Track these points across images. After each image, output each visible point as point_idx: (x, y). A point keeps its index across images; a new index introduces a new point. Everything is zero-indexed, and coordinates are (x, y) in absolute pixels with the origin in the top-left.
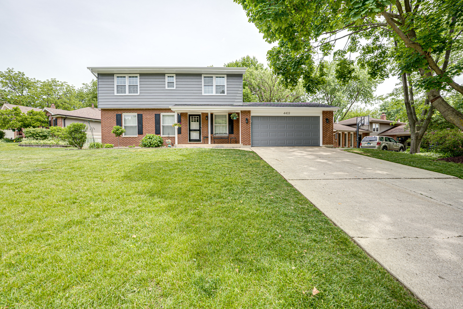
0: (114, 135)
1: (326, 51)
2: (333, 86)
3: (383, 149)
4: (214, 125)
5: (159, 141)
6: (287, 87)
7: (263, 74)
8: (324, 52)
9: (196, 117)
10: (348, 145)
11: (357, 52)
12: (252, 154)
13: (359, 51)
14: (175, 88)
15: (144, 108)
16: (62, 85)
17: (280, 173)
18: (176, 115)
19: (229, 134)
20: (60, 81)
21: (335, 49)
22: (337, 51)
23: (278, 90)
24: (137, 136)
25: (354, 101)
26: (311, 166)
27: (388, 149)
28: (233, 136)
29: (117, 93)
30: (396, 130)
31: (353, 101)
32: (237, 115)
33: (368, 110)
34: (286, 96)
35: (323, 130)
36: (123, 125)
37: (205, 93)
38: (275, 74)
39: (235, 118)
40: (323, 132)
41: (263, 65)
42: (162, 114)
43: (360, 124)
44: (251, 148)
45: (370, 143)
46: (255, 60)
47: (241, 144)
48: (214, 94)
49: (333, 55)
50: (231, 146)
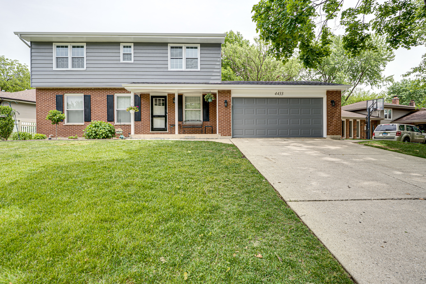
0: (51, 122)
1: (330, 12)
2: (333, 65)
3: (404, 141)
4: (184, 109)
5: (109, 131)
6: (278, 57)
7: (249, 51)
8: (329, 13)
9: (161, 99)
10: (354, 135)
11: (372, 13)
12: (231, 149)
13: (375, 12)
14: (132, 61)
15: (93, 87)
16: (12, 64)
17: (272, 184)
18: (132, 95)
19: (203, 121)
20: (9, 60)
21: (343, 8)
22: (347, 10)
23: (267, 69)
24: (83, 124)
25: (358, 83)
26: (321, 171)
27: (411, 141)
28: (208, 123)
29: (57, 67)
30: (412, 117)
31: (356, 83)
32: (212, 96)
33: (374, 94)
34: (277, 76)
35: (328, 116)
36: (66, 109)
37: (171, 68)
38: (264, 40)
39: (210, 101)
40: (328, 119)
41: (248, 41)
42: (116, 95)
43: (371, 109)
44: (231, 139)
45: (387, 133)
46: (240, 36)
47: (218, 135)
48: (184, 69)
49: (341, 16)
50: (205, 138)
